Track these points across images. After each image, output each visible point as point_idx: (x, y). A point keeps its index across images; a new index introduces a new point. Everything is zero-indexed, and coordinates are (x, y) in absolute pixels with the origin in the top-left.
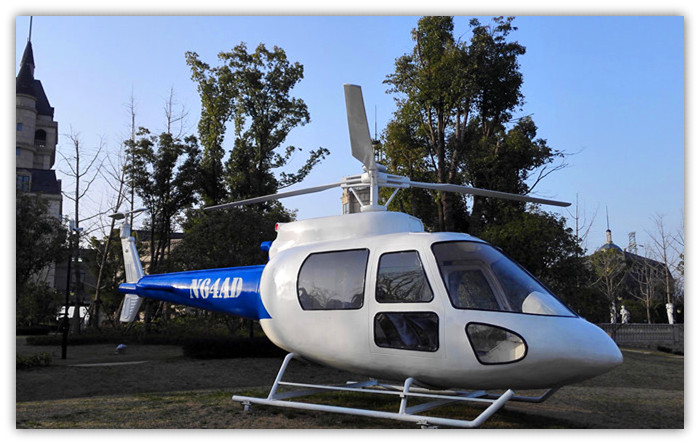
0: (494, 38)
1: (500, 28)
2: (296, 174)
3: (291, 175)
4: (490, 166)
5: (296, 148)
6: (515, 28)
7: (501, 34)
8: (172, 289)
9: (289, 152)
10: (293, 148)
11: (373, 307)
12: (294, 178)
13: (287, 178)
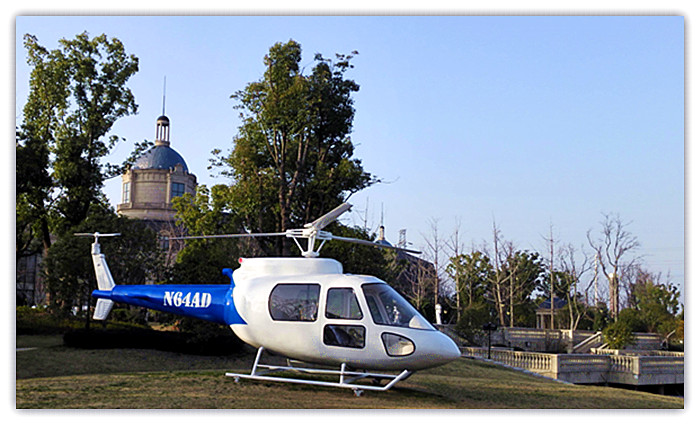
0: (333, 72)
1: (339, 65)
2: (121, 166)
3: (115, 167)
4: (325, 189)
5: (120, 139)
6: (352, 67)
7: (340, 70)
8: (147, 298)
9: (112, 142)
10: (116, 138)
11: (323, 321)
12: (119, 170)
13: (112, 169)
